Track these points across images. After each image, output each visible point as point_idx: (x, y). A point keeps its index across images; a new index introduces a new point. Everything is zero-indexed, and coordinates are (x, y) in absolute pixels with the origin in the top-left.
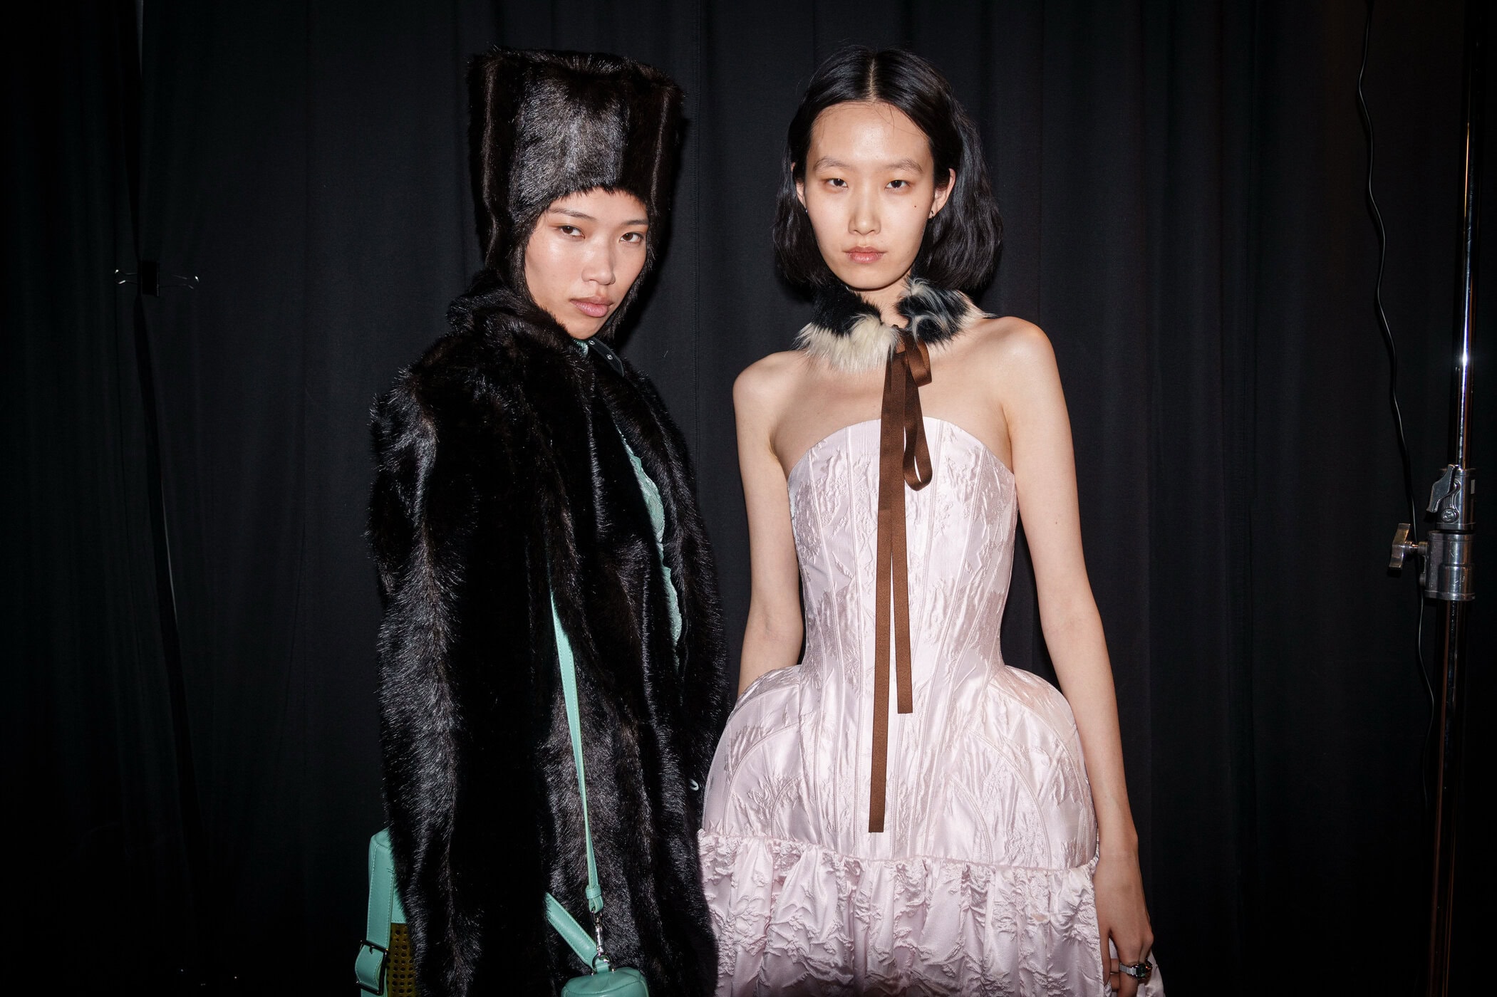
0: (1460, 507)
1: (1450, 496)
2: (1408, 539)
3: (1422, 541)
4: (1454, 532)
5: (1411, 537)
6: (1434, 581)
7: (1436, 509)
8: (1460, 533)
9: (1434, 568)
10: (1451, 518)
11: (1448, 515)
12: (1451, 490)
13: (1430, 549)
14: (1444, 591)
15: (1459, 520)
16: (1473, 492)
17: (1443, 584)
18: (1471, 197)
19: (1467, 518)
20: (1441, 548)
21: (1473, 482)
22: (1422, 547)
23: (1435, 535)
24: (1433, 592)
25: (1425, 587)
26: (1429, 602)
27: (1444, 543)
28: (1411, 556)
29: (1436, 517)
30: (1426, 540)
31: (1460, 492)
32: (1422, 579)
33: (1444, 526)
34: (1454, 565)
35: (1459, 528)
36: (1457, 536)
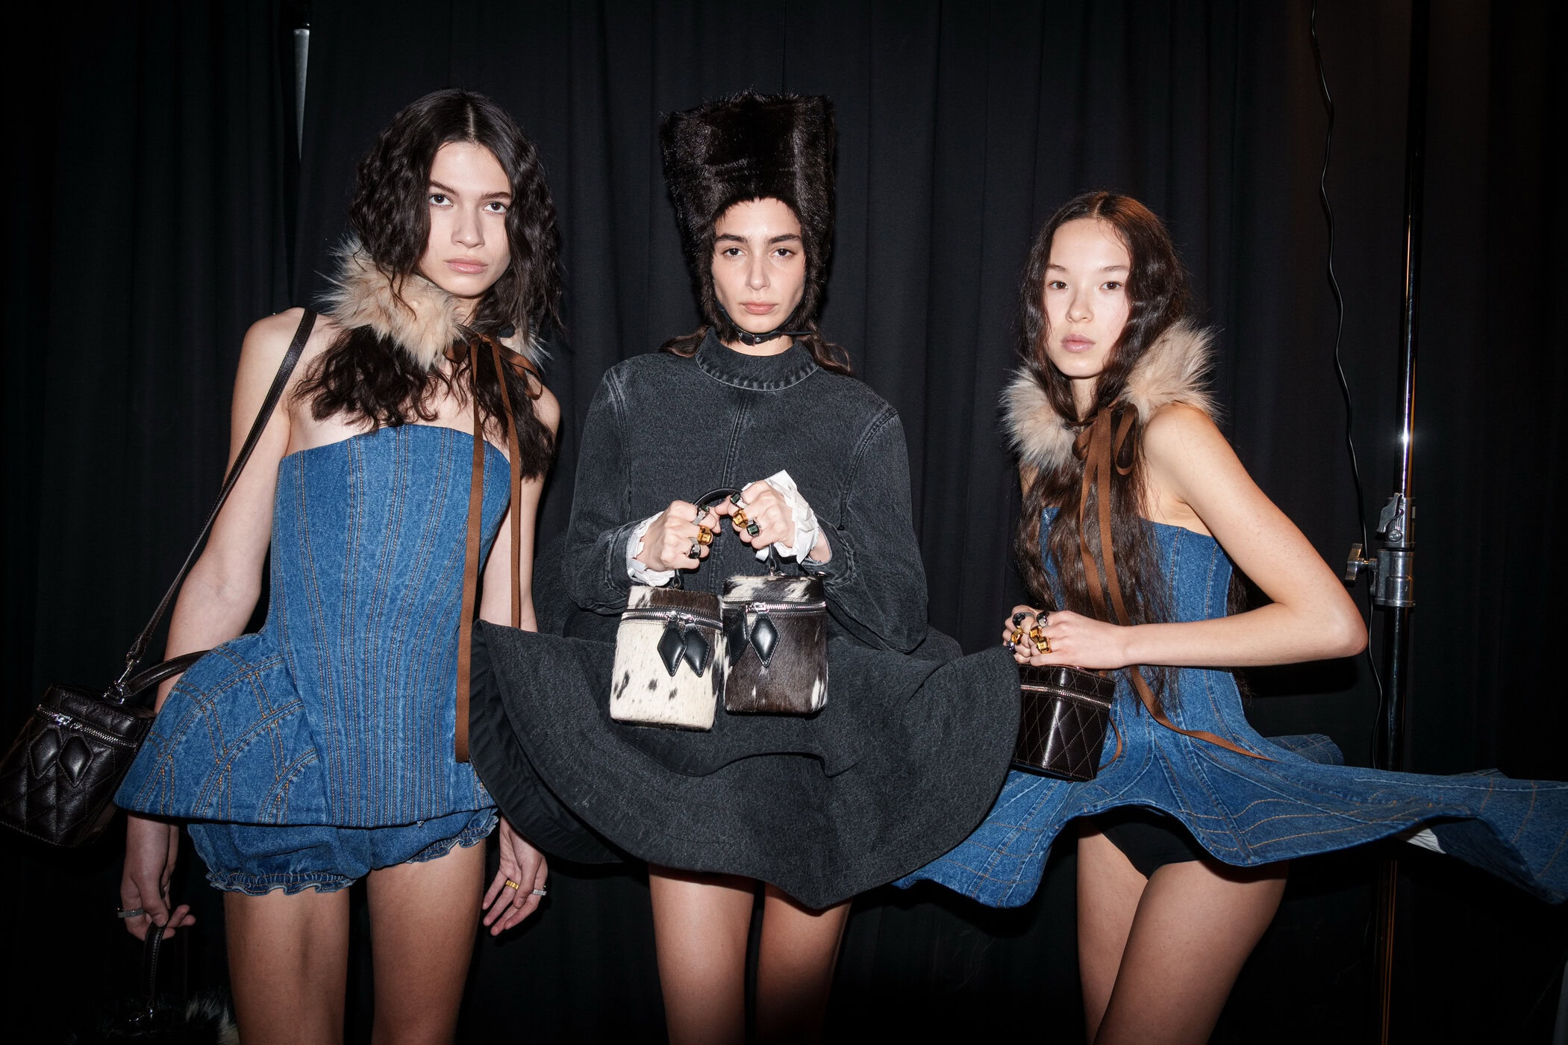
0: (1403, 529)
1: (1396, 520)
2: (1361, 556)
3: (1372, 557)
4: (1398, 549)
5: (1363, 555)
6: (1382, 591)
7: (1384, 531)
8: (1403, 550)
9: (1382, 580)
10: (1397, 538)
11: (1394, 535)
12: (1396, 515)
13: (1378, 565)
14: (1389, 599)
15: (1403, 540)
16: (1414, 517)
17: (1390, 593)
18: (1412, 275)
19: (1409, 538)
20: (1389, 564)
21: (1414, 508)
22: (1373, 562)
23: (1383, 553)
24: (1381, 599)
25: (1375, 596)
26: (1377, 607)
27: (1391, 559)
28: (1363, 570)
29: (1384, 537)
30: (1376, 557)
31: (1404, 516)
32: (1372, 589)
33: (1391, 545)
34: (1398, 577)
35: (1403, 546)
36: (1401, 553)
